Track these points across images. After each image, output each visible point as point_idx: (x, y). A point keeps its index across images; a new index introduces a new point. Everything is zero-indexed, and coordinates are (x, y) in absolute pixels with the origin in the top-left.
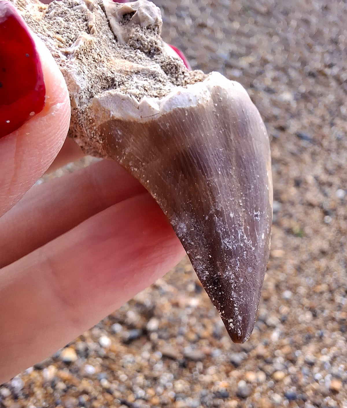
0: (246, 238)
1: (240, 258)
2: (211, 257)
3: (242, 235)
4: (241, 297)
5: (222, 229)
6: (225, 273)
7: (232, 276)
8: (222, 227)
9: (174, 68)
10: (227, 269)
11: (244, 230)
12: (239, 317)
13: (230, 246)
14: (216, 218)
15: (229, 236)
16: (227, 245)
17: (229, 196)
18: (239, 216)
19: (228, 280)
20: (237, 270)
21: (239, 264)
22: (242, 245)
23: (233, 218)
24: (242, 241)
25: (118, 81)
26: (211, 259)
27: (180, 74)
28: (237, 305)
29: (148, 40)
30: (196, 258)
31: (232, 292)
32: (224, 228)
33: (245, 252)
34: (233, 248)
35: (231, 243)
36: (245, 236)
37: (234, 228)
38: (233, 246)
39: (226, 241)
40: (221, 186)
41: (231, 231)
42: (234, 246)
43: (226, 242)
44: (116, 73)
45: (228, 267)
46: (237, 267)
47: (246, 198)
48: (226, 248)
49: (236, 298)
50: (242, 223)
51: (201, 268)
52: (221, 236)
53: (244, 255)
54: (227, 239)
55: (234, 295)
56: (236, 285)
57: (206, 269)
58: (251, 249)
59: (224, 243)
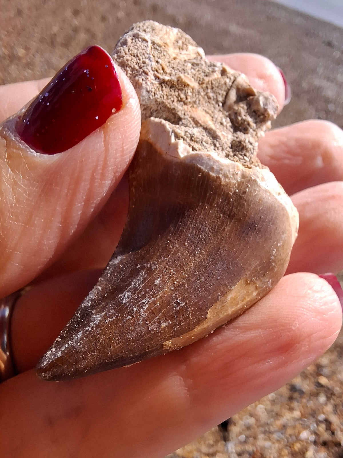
0: (146, 309)
1: (120, 316)
2: (106, 295)
3: (146, 303)
4: (81, 342)
5: (137, 284)
6: (96, 315)
7: (97, 322)
8: (139, 282)
9: (240, 147)
10: (101, 313)
11: (152, 301)
12: (60, 353)
13: (126, 300)
14: (144, 272)
15: (135, 293)
16: (123, 298)
17: (173, 268)
18: (162, 289)
19: (91, 321)
20: (106, 321)
21: (113, 319)
22: (135, 309)
23: (156, 285)
24: (140, 307)
25: (184, 122)
26: (104, 296)
27: (241, 155)
28: (70, 344)
29: (244, 117)
30: (98, 287)
31: (82, 332)
32: (139, 285)
33: (130, 317)
34: (125, 304)
35: (129, 299)
36: (147, 306)
37: (146, 293)
38: (127, 302)
39: (128, 294)
40: (175, 253)
41: (141, 292)
42: (128, 304)
43: (126, 295)
44: (186, 117)
45: (104, 313)
46: (109, 319)
47: (186, 283)
48: (122, 299)
49: (77, 338)
50: (157, 295)
51: (91, 297)
52: (129, 288)
53: (126, 318)
54: (130, 294)
55: (79, 335)
56: (90, 330)
57: (93, 300)
58: (138, 319)
59: (125, 294)
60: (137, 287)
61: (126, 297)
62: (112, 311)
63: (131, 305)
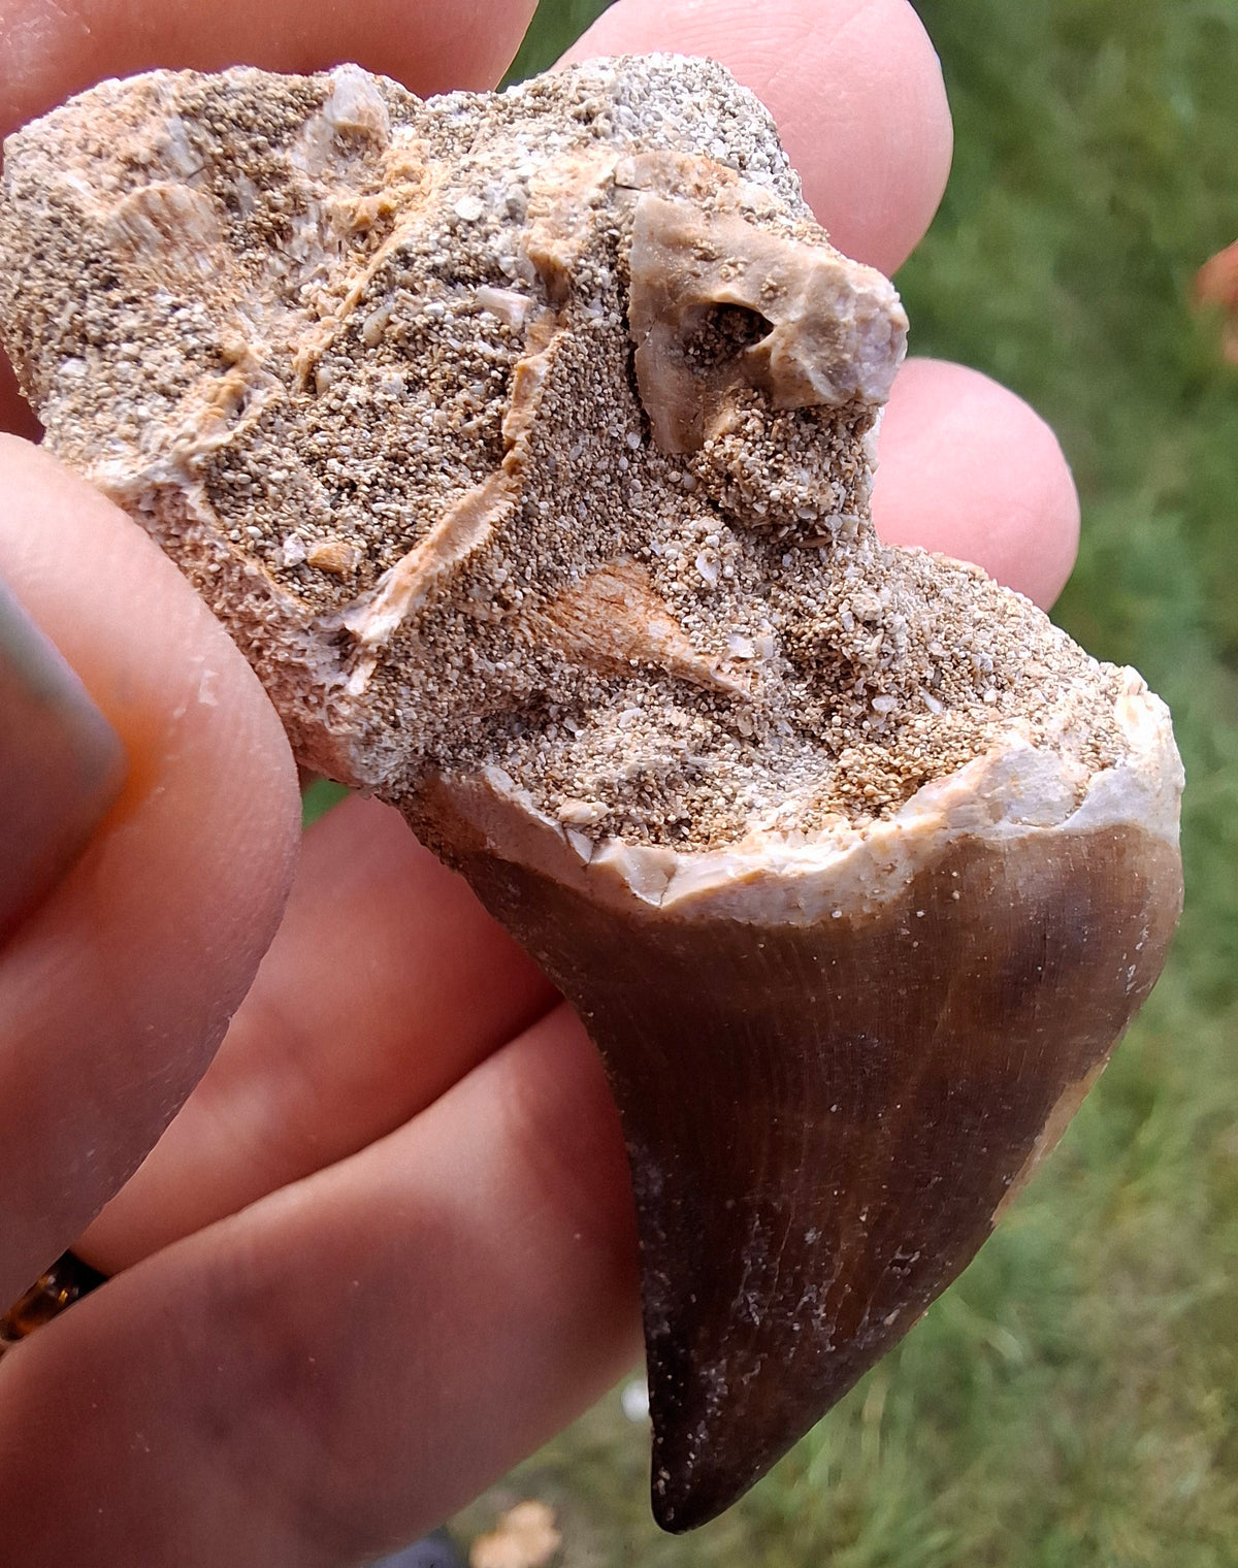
0: (823, 1315)
1: (769, 1358)
2: (693, 1301)
3: (814, 1301)
5: (760, 1260)
6: (708, 1368)
7: (722, 1389)
8: (761, 1253)
10: (717, 1363)
11: (827, 1290)
13: (759, 1315)
14: (757, 1223)
15: (770, 1289)
16: (748, 1308)
18: (835, 1248)
19: (706, 1390)
20: (741, 1382)
21: (757, 1371)
22: (796, 1327)
23: (811, 1245)
24: (806, 1315)
26: (692, 1305)
31: (702, 1423)
32: (767, 1263)
33: (796, 1347)
34: (762, 1322)
35: (766, 1309)
36: (822, 1307)
37: (798, 1277)
38: (764, 1317)
39: (753, 1297)
41: (782, 1280)
42: (770, 1323)
43: (750, 1300)
45: (724, 1362)
46: (746, 1375)
48: (745, 1313)
49: (703, 1442)
50: (833, 1271)
51: (657, 1304)
52: (744, 1276)
53: (787, 1354)
54: (758, 1294)
55: (700, 1431)
56: (718, 1413)
57: (670, 1318)
58: (820, 1346)
59: (744, 1296)
60: (765, 1271)
61: (752, 1307)
62: (740, 1353)
63: (778, 1321)
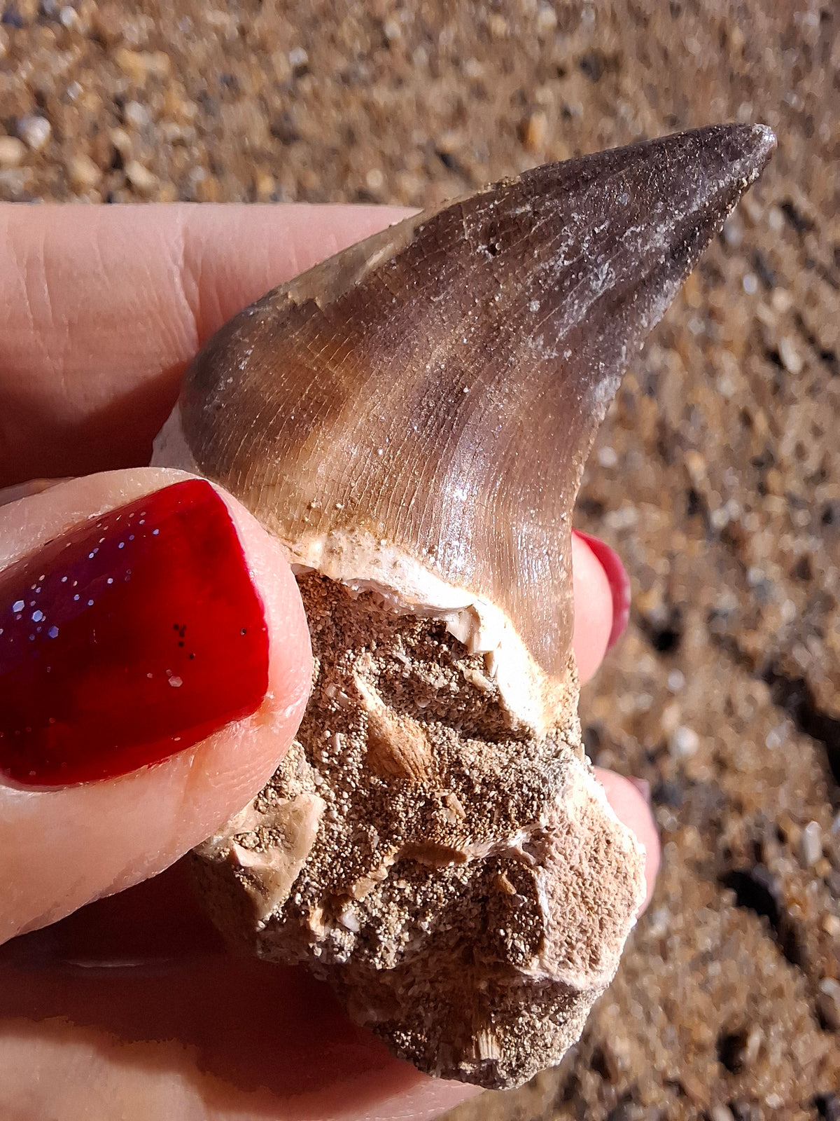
0: (563, 244)
4: (694, 187)
5: (575, 308)
6: (660, 247)
8: (572, 312)
10: (651, 249)
11: (549, 261)
12: (734, 169)
13: (602, 270)
14: (560, 334)
16: (607, 277)
19: (672, 233)
21: (630, 229)
23: (539, 299)
24: (575, 250)
31: (691, 211)
32: (573, 305)
34: (604, 261)
35: (595, 271)
36: (560, 250)
37: (560, 282)
38: (600, 266)
39: (596, 285)
41: (571, 287)
42: (599, 260)
43: (600, 283)
45: (646, 248)
48: (610, 275)
52: (592, 301)
53: (605, 229)
54: (593, 286)
55: (698, 205)
56: (676, 212)
59: (602, 286)
60: (577, 298)
61: (604, 278)
62: (632, 249)
63: (593, 258)
